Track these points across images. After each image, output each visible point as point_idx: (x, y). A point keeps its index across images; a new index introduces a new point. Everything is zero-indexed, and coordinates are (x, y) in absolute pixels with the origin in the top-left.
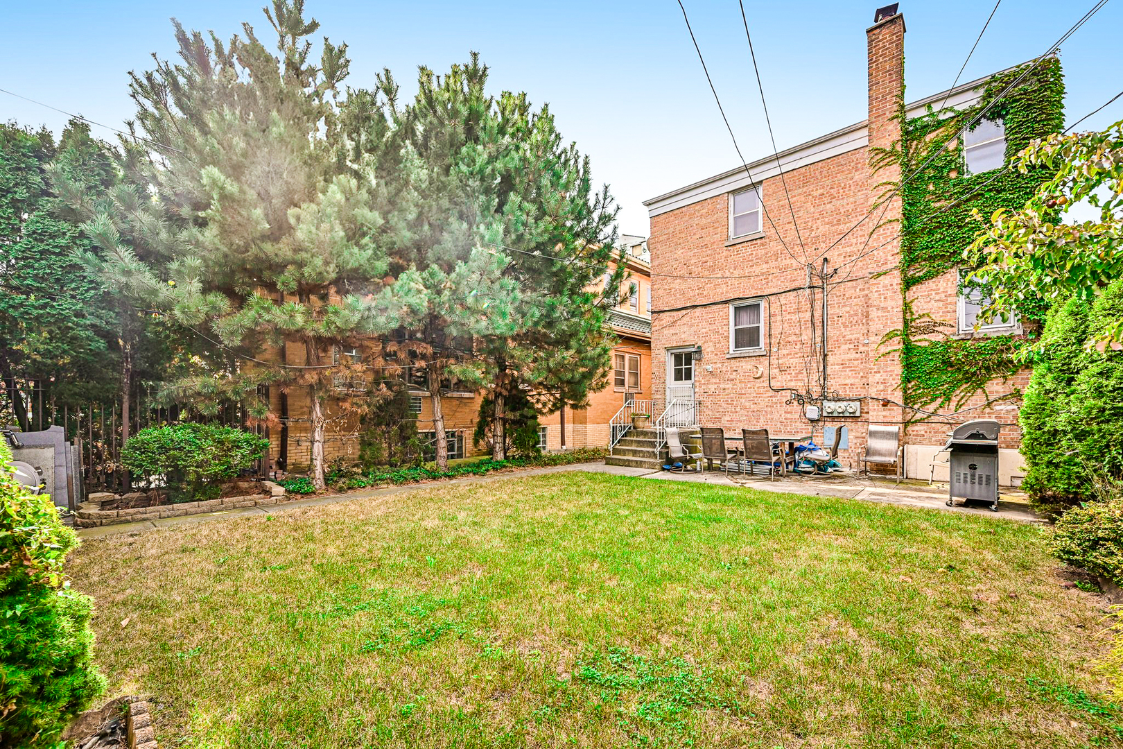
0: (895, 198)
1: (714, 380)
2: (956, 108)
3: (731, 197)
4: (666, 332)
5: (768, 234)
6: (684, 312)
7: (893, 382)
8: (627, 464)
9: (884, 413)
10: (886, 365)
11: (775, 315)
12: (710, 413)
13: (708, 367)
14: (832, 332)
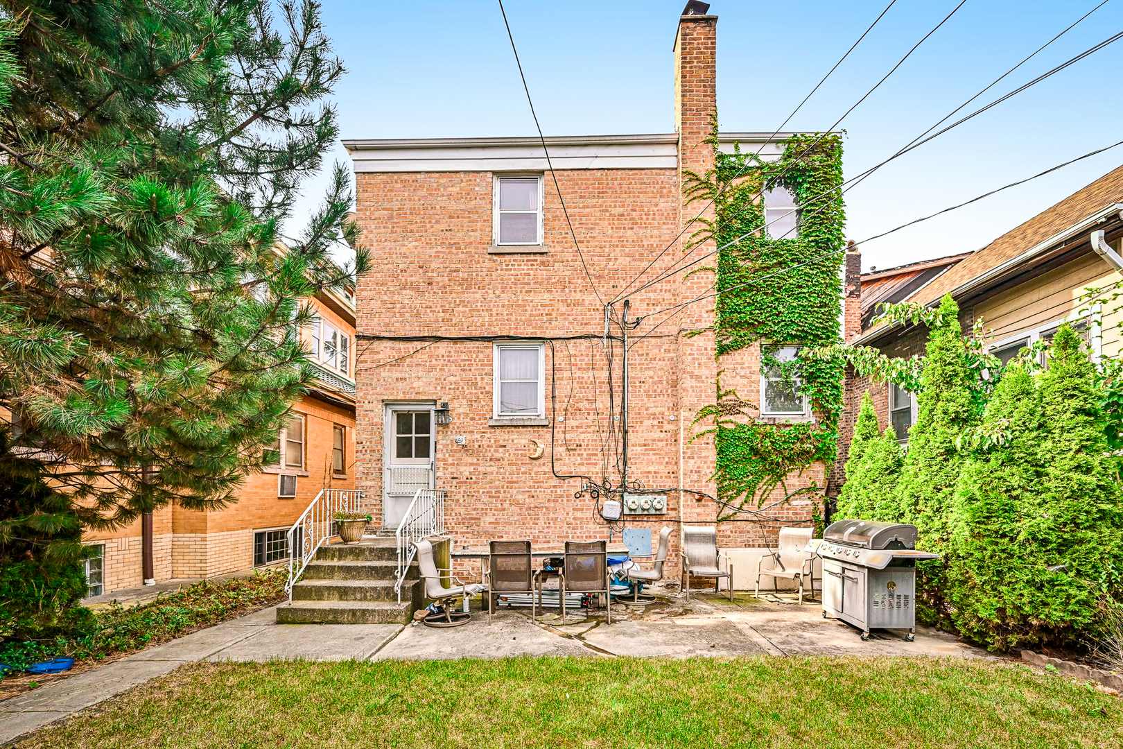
0: (709, 241)
1: (469, 460)
2: (760, 157)
3: (497, 184)
4: (385, 373)
5: (552, 250)
6: (418, 345)
7: (708, 471)
8: (332, 618)
9: (698, 510)
10: (699, 449)
11: (561, 369)
12: (462, 511)
13: (459, 437)
14: (633, 401)
